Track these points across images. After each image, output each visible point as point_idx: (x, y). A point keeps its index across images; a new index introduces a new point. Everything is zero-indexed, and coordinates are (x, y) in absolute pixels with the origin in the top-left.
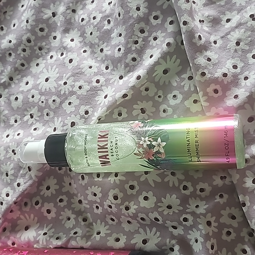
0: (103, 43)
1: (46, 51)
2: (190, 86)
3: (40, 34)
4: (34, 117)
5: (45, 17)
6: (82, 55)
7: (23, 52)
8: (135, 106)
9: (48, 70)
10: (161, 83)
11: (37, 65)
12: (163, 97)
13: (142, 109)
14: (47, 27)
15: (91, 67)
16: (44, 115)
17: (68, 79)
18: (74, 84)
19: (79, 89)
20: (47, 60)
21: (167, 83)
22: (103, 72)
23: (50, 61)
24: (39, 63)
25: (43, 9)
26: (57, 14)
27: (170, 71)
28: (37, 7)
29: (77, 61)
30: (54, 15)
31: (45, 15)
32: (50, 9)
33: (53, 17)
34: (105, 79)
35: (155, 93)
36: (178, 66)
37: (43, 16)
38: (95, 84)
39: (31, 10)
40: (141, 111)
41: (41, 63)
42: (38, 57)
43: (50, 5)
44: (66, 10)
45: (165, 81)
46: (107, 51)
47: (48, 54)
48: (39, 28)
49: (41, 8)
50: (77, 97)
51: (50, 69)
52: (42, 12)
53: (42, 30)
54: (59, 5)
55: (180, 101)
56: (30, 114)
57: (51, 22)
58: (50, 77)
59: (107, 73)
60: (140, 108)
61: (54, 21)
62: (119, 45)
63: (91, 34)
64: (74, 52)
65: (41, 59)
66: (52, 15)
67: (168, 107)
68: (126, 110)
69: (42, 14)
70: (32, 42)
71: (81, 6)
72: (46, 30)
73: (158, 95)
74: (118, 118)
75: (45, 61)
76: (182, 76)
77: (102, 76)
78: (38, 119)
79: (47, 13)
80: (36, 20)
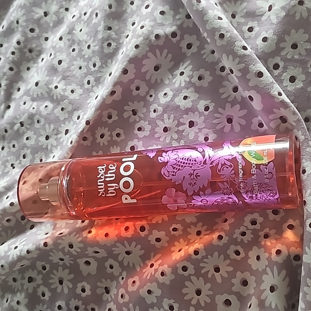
0: (91, 39)
1: (37, 54)
2: (181, 82)
3: (30, 35)
4: (24, 125)
5: (36, 16)
6: (72, 55)
7: (11, 55)
8: (126, 108)
9: (38, 74)
10: (153, 81)
11: (28, 69)
12: (154, 96)
13: (133, 111)
14: (38, 27)
15: (80, 68)
16: (34, 122)
17: (59, 82)
18: (65, 88)
19: (71, 93)
20: (38, 63)
21: (159, 81)
22: (92, 72)
23: (41, 64)
24: (30, 67)
25: (34, 8)
26: (49, 14)
27: (161, 67)
28: (28, 6)
29: (67, 62)
30: (46, 14)
31: (37, 14)
32: (41, 8)
33: (44, 17)
34: (94, 79)
35: (147, 92)
36: (170, 62)
37: (33, 16)
38: (87, 86)
39: (21, 10)
40: (132, 113)
41: (33, 67)
42: (29, 60)
43: (41, 4)
44: (59, 9)
45: (156, 79)
46: (94, 46)
47: (39, 57)
48: (30, 28)
49: (32, 7)
50: (69, 102)
51: (40, 73)
52: (33, 11)
53: (32, 30)
54: (51, 4)
55: (170, 99)
56: (20, 122)
57: (42, 22)
58: (39, 81)
59: (95, 71)
60: (132, 109)
61: (46, 21)
62: (109, 40)
63: (81, 30)
64: (63, 52)
65: (32, 62)
66: (43, 14)
67: (158, 106)
68: (116, 112)
69: (33, 14)
70: (22, 44)
71: (75, 4)
72: (37, 31)
73: (149, 94)
74: (108, 122)
75: (36, 65)
76: (174, 73)
77: (91, 76)
78: (29, 127)
79: (38, 12)
80: (27, 20)
